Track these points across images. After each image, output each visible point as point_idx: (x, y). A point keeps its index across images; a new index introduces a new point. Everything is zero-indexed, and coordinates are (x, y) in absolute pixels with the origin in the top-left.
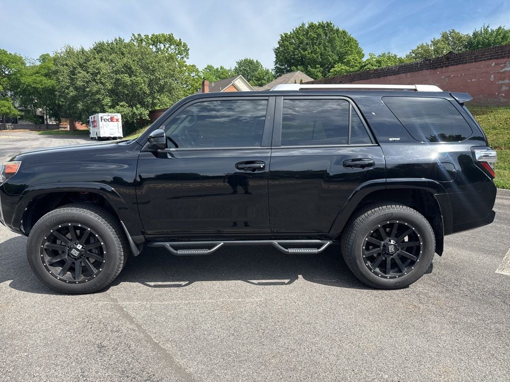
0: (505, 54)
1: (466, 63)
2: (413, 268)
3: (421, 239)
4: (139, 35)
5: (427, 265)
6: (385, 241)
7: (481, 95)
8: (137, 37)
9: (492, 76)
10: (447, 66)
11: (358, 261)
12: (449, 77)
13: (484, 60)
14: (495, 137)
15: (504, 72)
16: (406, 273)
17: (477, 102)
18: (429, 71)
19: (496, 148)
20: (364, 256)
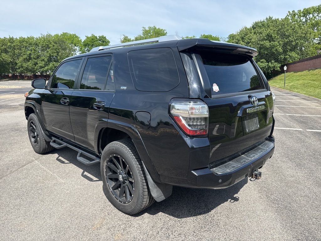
2: (130, 200)
4: (293, 11)
8: (292, 13)
16: (127, 203)
20: (106, 177)
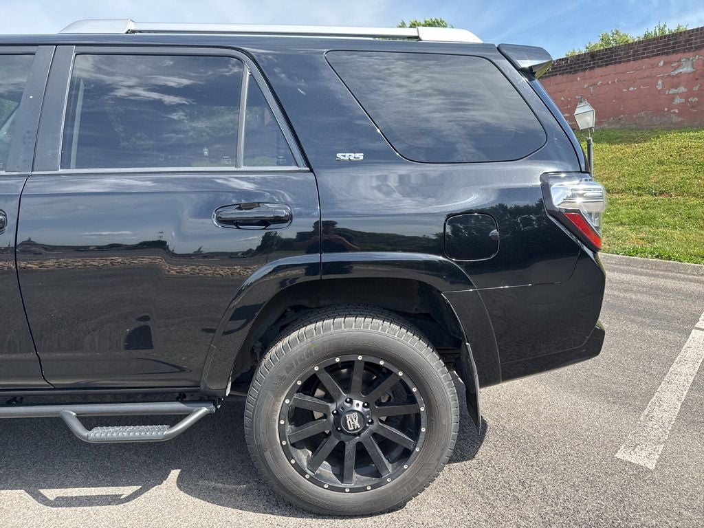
0: (678, 47)
1: (620, 62)
2: (405, 467)
3: (420, 399)
5: (438, 460)
6: (339, 403)
7: (643, 113)
9: (660, 82)
10: (592, 68)
11: (268, 454)
12: (595, 84)
13: (647, 57)
14: (661, 177)
15: (678, 76)
16: (389, 480)
17: (636, 124)
18: (565, 76)
19: (663, 193)
20: (284, 443)
